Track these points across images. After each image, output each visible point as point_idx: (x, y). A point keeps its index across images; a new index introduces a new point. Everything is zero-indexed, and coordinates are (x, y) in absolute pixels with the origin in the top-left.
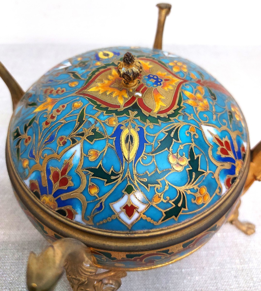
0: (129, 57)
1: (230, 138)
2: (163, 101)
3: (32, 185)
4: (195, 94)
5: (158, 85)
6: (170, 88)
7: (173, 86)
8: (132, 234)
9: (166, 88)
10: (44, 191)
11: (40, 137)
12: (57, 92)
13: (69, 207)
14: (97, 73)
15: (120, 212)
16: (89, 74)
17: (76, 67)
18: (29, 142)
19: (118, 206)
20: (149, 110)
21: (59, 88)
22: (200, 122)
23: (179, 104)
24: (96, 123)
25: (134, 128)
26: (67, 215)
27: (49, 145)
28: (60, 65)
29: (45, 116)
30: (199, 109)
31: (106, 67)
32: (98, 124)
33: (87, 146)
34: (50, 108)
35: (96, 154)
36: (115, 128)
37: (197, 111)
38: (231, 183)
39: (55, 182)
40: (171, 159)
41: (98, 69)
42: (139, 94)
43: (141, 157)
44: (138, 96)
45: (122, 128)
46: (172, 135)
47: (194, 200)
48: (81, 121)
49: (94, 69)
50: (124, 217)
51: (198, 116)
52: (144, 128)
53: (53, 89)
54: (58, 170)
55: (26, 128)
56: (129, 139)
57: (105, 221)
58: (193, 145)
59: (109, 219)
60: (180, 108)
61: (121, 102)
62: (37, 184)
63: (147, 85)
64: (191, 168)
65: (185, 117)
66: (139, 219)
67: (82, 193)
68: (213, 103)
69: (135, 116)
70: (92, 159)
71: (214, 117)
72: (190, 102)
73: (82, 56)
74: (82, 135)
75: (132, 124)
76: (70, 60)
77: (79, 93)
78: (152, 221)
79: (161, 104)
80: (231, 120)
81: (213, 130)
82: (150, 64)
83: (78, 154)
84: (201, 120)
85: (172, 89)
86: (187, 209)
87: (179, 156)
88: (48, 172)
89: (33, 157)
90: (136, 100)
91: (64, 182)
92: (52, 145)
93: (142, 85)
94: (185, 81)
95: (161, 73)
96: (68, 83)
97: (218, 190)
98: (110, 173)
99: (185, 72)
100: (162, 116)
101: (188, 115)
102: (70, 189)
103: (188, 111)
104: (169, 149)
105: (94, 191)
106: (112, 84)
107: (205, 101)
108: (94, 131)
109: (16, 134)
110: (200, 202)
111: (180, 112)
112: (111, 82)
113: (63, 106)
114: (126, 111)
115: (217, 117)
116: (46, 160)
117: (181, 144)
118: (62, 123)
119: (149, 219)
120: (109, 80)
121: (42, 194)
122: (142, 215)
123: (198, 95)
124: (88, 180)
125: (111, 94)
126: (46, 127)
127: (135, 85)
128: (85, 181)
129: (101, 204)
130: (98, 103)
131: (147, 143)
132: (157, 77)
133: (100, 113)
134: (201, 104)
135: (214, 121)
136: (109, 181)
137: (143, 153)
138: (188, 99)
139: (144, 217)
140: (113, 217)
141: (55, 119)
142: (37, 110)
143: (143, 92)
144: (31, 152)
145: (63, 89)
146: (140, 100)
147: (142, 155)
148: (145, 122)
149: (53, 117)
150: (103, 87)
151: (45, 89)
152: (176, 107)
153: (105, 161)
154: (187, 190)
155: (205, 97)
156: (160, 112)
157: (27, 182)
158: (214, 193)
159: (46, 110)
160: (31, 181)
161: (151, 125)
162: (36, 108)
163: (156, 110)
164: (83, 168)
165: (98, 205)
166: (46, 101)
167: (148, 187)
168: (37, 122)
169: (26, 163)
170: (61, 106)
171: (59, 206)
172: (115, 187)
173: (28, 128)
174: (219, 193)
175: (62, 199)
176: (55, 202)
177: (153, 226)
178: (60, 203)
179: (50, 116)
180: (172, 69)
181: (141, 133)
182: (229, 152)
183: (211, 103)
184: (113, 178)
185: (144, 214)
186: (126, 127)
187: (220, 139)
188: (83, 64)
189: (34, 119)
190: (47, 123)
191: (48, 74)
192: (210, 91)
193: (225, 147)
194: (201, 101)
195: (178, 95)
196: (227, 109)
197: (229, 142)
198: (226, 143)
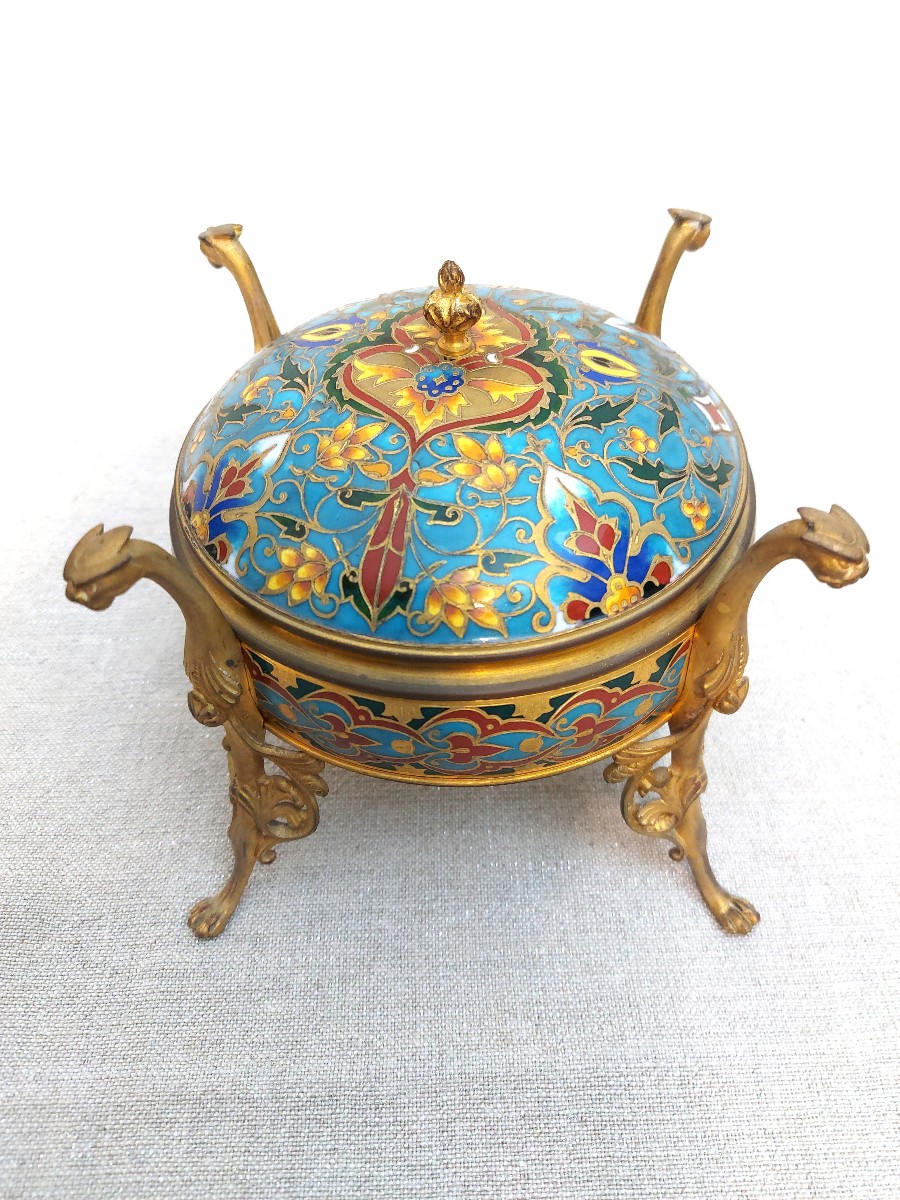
1: (246, 501)
4: (365, 446)
5: (421, 382)
6: (403, 403)
7: (407, 409)
9: (405, 393)
20: (365, 355)
22: (299, 432)
23: (351, 402)
30: (325, 442)
37: (321, 432)
42: (412, 351)
46: (298, 380)
51: (311, 431)
58: (264, 412)
60: (342, 401)
65: (318, 405)
68: (331, 484)
71: (298, 472)
72: (348, 427)
79: (366, 374)
80: (284, 521)
81: (270, 460)
84: (299, 436)
85: (398, 404)
90: (401, 345)
94: (415, 444)
95: (459, 406)
100: (341, 370)
101: (320, 412)
103: (328, 415)
107: (340, 463)
111: (334, 398)
115: (295, 477)
117: (276, 392)
123: (360, 454)
132: (449, 392)
134: (336, 449)
135: (289, 465)
138: (358, 427)
146: (396, 349)
152: (347, 395)
155: (352, 466)
156: (350, 368)
161: (332, 355)
163: (356, 363)
183: (335, 479)
187: (252, 471)
192: (372, 497)
193: (235, 480)
194: (346, 453)
195: (371, 408)
196: (312, 525)
197: (241, 496)
198: (241, 485)
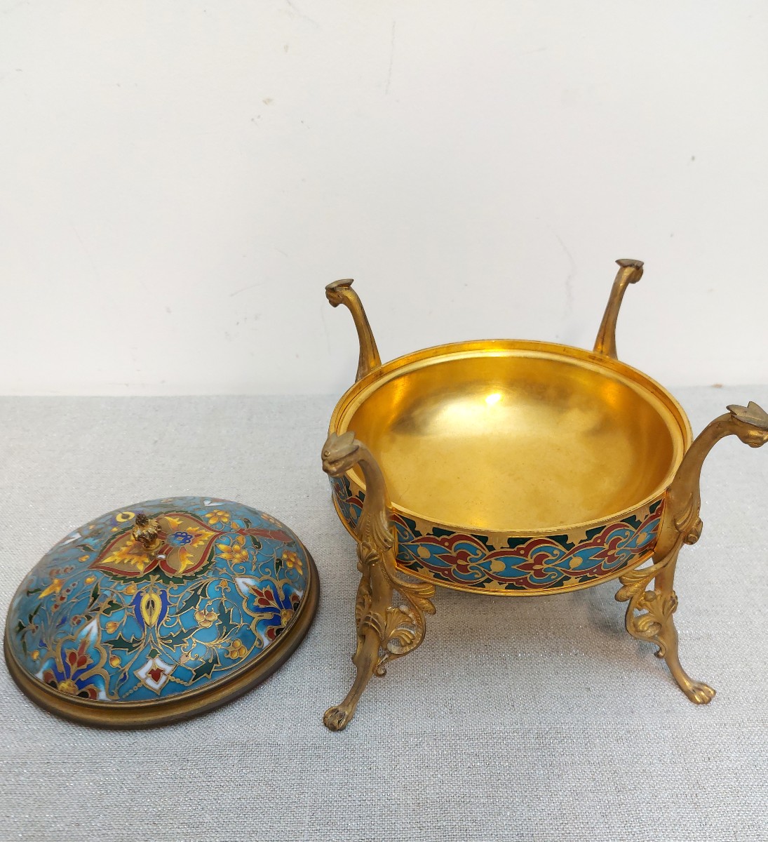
0: (140, 519)
1: (274, 588)
2: (190, 559)
3: (47, 675)
4: (231, 547)
5: (186, 543)
6: (201, 543)
7: (204, 541)
8: (163, 699)
9: (195, 545)
10: (61, 677)
11: (49, 623)
12: (65, 571)
13: (91, 686)
14: (112, 541)
15: (146, 678)
16: (103, 543)
17: (87, 537)
18: (37, 631)
19: (142, 673)
20: (173, 571)
21: (67, 566)
22: (234, 574)
23: (210, 559)
24: (112, 595)
25: (155, 592)
26: (90, 696)
27: (61, 629)
28: (67, 538)
29: (53, 599)
30: (235, 561)
31: (125, 532)
32: (115, 595)
33: (104, 620)
34: (58, 589)
35: (115, 625)
36: (134, 596)
37: (231, 564)
38: (275, 634)
39: (72, 664)
40: (198, 617)
41: (114, 536)
42: (163, 557)
43: (164, 619)
44: (161, 559)
45: (141, 594)
46: (199, 592)
47: (228, 654)
48: (95, 596)
49: (109, 537)
50: (151, 683)
51: (232, 569)
52: (167, 591)
53: (60, 568)
54: (74, 650)
55: (31, 618)
56: (151, 604)
57: (131, 691)
58: (224, 599)
59: (135, 688)
60: (210, 563)
61: (141, 568)
62: (52, 673)
63: (173, 545)
64: (221, 623)
65: (215, 572)
66: (167, 681)
67: (103, 668)
68: (255, 553)
69: (157, 580)
70: (111, 631)
71: (254, 567)
72: (224, 556)
73: (95, 522)
74: (98, 609)
75: (153, 589)
76: (79, 531)
77: (92, 567)
78: (182, 682)
79: (188, 562)
80: (277, 568)
81: (250, 581)
82: (179, 520)
83: (95, 631)
84: (236, 573)
85: (203, 544)
86: (220, 665)
87: (207, 613)
88: (64, 655)
89: (45, 645)
90: (159, 563)
91: (83, 661)
92: (66, 627)
93: (167, 545)
94: (221, 533)
95: (192, 529)
96: (77, 558)
97: (256, 643)
98: (131, 641)
99: (225, 523)
100: (188, 575)
101: (220, 569)
102: (90, 667)
103: (220, 566)
104: (195, 607)
105: (116, 663)
106: (131, 550)
107: (244, 553)
108: (110, 603)
109: (18, 628)
110: (235, 656)
111: (209, 567)
112: (129, 548)
113: (74, 585)
114: (147, 577)
115: (257, 567)
116: (59, 645)
117: (209, 600)
118: (74, 602)
119: (178, 680)
120: (127, 546)
121: (59, 682)
122: (170, 677)
123: (236, 547)
124: (108, 654)
125: (130, 561)
126: (55, 610)
127: (158, 547)
128: (105, 655)
129: (125, 674)
130: (114, 574)
131: (170, 604)
132: (186, 534)
133: (116, 584)
134: (238, 556)
135: (252, 572)
136: (131, 649)
137: (167, 615)
138: (222, 552)
139: (173, 679)
140: (140, 685)
141: (65, 600)
142: (43, 595)
143: (166, 554)
144: (41, 641)
145: (72, 566)
146: (163, 562)
147: (166, 618)
148: (169, 583)
149: (62, 599)
150: (119, 556)
151: (49, 570)
152: (206, 563)
153: (125, 631)
154: (217, 644)
155: (244, 548)
156: (186, 571)
157: (40, 676)
158: (252, 646)
159: (54, 592)
160: (43, 673)
161: (175, 587)
162: (40, 594)
163: (181, 570)
164: (101, 643)
165: (122, 676)
166: (52, 583)
167: (173, 648)
168: (44, 608)
169: (36, 655)
170: (71, 585)
171: (80, 689)
172: (138, 653)
173: (34, 617)
174: (259, 645)
175: (82, 680)
176: (76, 686)
177: (184, 688)
178: (81, 684)
179: (59, 598)
180: (208, 522)
181: (163, 597)
182: (270, 602)
183: (252, 552)
184: (134, 645)
185: (171, 675)
186: (147, 592)
187: (259, 590)
188: (96, 534)
189: (39, 606)
190: (56, 606)
191: (52, 552)
192: (254, 540)
193: (265, 598)
194: (239, 552)
195: (210, 550)
196: (275, 556)
197: (272, 591)
198: (267, 593)
